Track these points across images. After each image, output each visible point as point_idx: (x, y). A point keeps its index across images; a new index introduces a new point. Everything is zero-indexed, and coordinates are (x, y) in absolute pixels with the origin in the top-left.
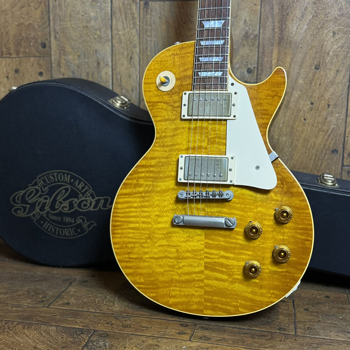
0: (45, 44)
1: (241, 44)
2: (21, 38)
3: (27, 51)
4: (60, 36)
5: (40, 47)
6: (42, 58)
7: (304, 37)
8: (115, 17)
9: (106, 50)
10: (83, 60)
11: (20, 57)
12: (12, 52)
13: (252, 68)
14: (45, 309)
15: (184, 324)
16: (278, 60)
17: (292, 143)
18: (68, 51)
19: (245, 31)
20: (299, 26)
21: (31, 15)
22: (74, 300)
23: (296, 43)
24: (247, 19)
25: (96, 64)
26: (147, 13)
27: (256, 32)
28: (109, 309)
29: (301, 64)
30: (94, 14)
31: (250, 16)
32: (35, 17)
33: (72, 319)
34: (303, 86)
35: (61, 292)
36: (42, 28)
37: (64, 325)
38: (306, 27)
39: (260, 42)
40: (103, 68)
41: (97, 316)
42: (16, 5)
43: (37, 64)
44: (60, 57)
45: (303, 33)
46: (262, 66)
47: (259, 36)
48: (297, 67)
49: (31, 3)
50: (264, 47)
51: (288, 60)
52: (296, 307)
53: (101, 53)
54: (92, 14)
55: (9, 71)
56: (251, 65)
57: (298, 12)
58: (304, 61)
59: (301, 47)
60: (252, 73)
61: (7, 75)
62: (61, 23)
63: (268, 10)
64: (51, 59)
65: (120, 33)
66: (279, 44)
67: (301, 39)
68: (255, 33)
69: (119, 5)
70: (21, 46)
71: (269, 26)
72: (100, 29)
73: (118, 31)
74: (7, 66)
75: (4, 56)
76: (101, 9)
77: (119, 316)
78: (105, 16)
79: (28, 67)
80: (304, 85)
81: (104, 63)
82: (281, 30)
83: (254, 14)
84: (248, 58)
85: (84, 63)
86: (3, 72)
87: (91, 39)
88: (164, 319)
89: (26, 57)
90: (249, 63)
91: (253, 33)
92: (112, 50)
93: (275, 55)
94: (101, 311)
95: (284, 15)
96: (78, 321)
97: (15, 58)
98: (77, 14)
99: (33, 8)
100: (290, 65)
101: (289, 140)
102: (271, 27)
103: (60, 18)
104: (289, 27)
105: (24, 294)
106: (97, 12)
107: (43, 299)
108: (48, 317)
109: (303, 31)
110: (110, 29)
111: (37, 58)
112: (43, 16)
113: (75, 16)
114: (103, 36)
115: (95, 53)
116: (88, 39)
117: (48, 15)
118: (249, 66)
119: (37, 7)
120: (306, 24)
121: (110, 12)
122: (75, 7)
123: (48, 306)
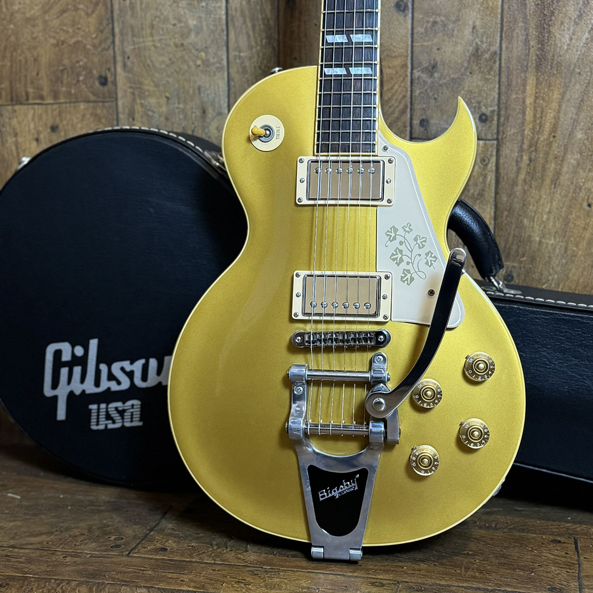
0: (106, 79)
1: (466, 69)
2: (61, 68)
3: (73, 91)
4: (133, 63)
5: (97, 84)
6: (100, 104)
7: (583, 55)
8: (234, 26)
9: (218, 85)
10: (177, 105)
11: (60, 103)
12: (45, 93)
13: (488, 114)
14: (124, 558)
15: (376, 582)
16: (536, 98)
17: (566, 249)
18: (148, 91)
19: (474, 44)
20: (574, 34)
21: (79, 26)
22: (174, 543)
23: (570, 66)
24: (478, 23)
25: (199, 113)
26: (292, 16)
27: (495, 48)
28: (239, 559)
29: (580, 104)
30: (195, 23)
31: (482, 19)
32: (87, 30)
33: (175, 576)
34: (584, 144)
35: (148, 530)
36: (99, 50)
37: (162, 586)
38: (587, 35)
39: (503, 65)
40: (213, 119)
41: (219, 570)
42: (51, 8)
43: (92, 114)
44: (134, 100)
45: (582, 47)
46: (506, 108)
47: (500, 55)
48: (573, 109)
49: (79, 3)
50: (509, 73)
51: (555, 96)
52: (580, 551)
53: (209, 92)
54: (192, 23)
55: (41, 129)
56: (486, 108)
57: (573, 10)
58: (585, 98)
59: (580, 73)
60: (488, 122)
61: (36, 136)
62: (135, 39)
63: (515, 7)
64: (117, 104)
65: (242, 54)
66: (538, 67)
67: (579, 58)
68: (493, 49)
69: (241, 4)
70: (62, 82)
71: (518, 36)
72: (206, 47)
73: (240, 52)
74: (37, 120)
75: (31, 101)
76: (209, 12)
77: (257, 570)
78: (215, 25)
79: (75, 121)
80: (586, 142)
81: (214, 110)
82: (542, 42)
83: (490, 14)
84: (480, 95)
85: (177, 111)
86: (29, 131)
87: (189, 67)
88: (340, 575)
89: (70, 102)
90: (482, 104)
91: (489, 50)
92: (229, 86)
93: (530, 88)
94: (223, 561)
95: (545, 15)
96: (185, 578)
97: (52, 104)
98: (163, 24)
99: (83, 13)
100: (560, 106)
101: (561, 244)
102: (522, 38)
103: (133, 31)
104: (555, 36)
105: (82, 534)
106: (200, 17)
107: (119, 543)
108: (131, 572)
109: (582, 44)
110: (225, 48)
111: (91, 104)
112: (101, 28)
113: (160, 25)
114: (212, 60)
115: (197, 92)
116: (185, 67)
117: (111, 26)
118: (484, 110)
119: (90, 11)
120: (587, 30)
121: (224, 17)
122: (161, 11)
123: (129, 554)
